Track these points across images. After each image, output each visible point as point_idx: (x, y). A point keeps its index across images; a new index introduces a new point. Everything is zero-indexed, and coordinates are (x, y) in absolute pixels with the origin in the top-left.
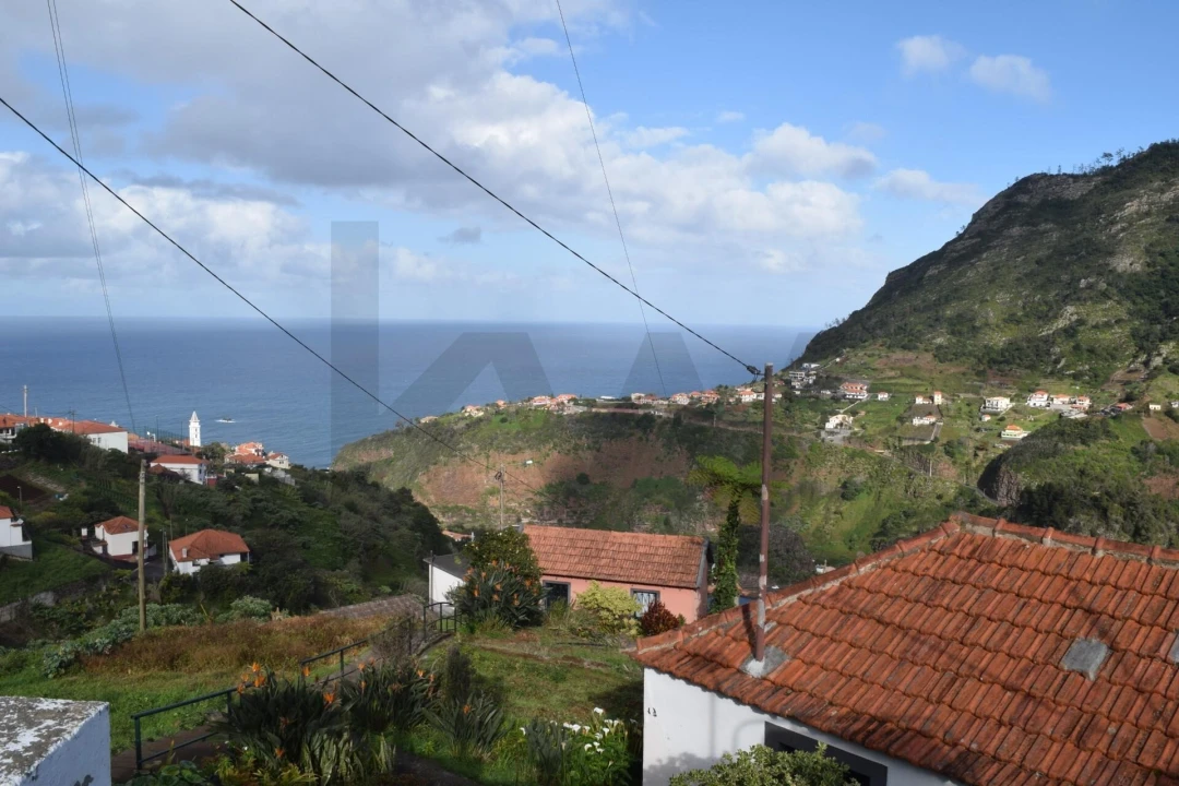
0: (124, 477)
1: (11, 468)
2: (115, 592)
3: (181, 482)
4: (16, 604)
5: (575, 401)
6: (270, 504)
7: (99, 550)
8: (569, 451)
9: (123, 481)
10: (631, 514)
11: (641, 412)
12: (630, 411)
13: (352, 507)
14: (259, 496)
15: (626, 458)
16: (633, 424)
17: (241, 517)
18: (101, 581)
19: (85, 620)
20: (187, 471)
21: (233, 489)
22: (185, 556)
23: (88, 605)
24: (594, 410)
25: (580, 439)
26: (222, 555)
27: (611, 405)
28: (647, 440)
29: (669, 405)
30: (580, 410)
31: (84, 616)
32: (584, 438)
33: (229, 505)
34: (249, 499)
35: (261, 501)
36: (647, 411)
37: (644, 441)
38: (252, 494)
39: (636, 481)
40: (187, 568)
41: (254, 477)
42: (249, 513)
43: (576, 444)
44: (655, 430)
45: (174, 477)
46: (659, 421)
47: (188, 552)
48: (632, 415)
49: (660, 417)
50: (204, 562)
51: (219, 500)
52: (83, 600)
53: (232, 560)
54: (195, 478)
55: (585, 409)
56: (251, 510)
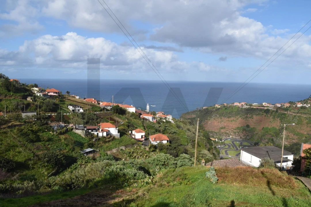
0: (135, 119)
1: (111, 115)
2: (138, 148)
3: (148, 121)
4: (117, 149)
5: (247, 105)
6: (169, 128)
7: (133, 137)
8: (244, 118)
9: (135, 120)
10: (262, 137)
11: (266, 108)
12: (262, 108)
13: (189, 130)
14: (166, 126)
15: (261, 121)
16: (263, 111)
17: (162, 131)
18: (135, 145)
19: (132, 154)
20: (149, 118)
21: (160, 123)
22: (154, 140)
23: (132, 150)
24: (252, 107)
25: (247, 115)
26: (162, 140)
27: (257, 106)
28: (267, 116)
29: (274, 107)
30: (248, 107)
31: (131, 153)
32: (248, 115)
33: (159, 127)
34: (164, 126)
35: (167, 127)
36: (267, 108)
37: (266, 117)
38: (165, 125)
39: (263, 127)
40: (155, 143)
41: (164, 121)
42: (164, 130)
43: (246, 116)
44: (270, 114)
45: (146, 120)
46: (271, 111)
47: (155, 139)
48: (263, 109)
49: (272, 110)
50: (158, 142)
51: (157, 126)
52: (131, 149)
53: (165, 142)
54: (151, 120)
55: (249, 107)
56: (164, 129)
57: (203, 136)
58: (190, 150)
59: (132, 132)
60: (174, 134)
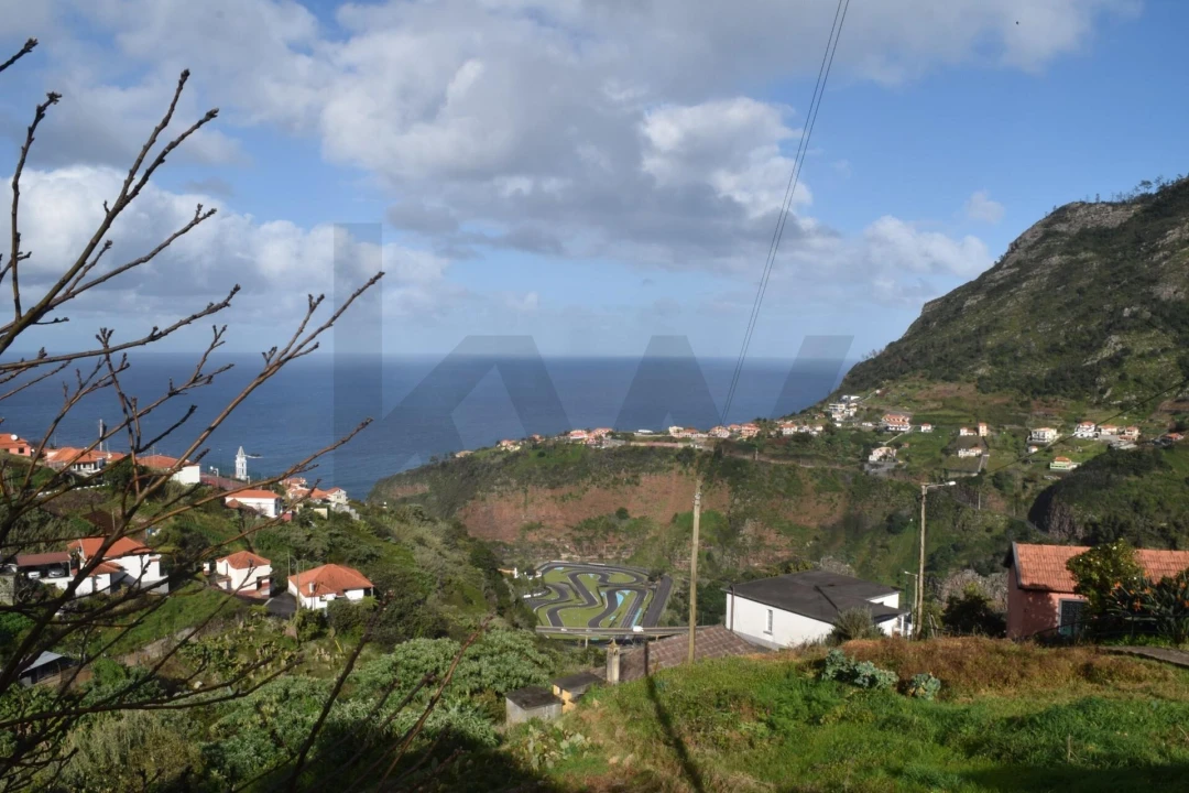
0: (206, 512)
1: (101, 503)
2: (251, 629)
3: (258, 517)
4: (163, 641)
5: (613, 435)
6: (347, 539)
7: (223, 585)
8: (608, 485)
9: (206, 516)
10: (673, 549)
11: (680, 446)
12: (669, 445)
13: (421, 541)
14: (335, 531)
15: (667, 493)
16: (672, 457)
17: (321, 552)
18: (237, 618)
19: (231, 657)
20: (263, 506)
21: (308, 524)
22: (311, 591)
23: (228, 641)
24: (632, 444)
25: (619, 473)
26: (346, 591)
27: (651, 439)
28: (687, 474)
29: (709, 439)
30: (619, 444)
31: (227, 652)
32: (623, 471)
33: (308, 540)
34: (326, 534)
35: (337, 535)
36: (686, 445)
37: (684, 476)
38: (329, 529)
39: (676, 515)
40: (317, 604)
41: (323, 512)
42: (327, 549)
43: (615, 479)
44: (695, 464)
45: (252, 512)
46: (699, 454)
47: (315, 587)
48: (672, 448)
49: (700, 450)
50: (330, 597)
51: (299, 535)
52: (223, 636)
53: (356, 596)
54: (271, 513)
55: (624, 442)
56: (329, 545)
57: (472, 563)
58: (453, 620)
59: (213, 568)
60: (369, 561)
